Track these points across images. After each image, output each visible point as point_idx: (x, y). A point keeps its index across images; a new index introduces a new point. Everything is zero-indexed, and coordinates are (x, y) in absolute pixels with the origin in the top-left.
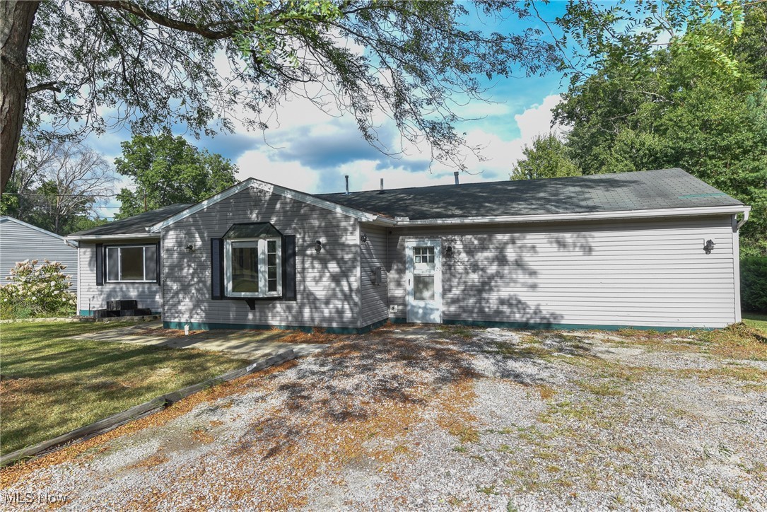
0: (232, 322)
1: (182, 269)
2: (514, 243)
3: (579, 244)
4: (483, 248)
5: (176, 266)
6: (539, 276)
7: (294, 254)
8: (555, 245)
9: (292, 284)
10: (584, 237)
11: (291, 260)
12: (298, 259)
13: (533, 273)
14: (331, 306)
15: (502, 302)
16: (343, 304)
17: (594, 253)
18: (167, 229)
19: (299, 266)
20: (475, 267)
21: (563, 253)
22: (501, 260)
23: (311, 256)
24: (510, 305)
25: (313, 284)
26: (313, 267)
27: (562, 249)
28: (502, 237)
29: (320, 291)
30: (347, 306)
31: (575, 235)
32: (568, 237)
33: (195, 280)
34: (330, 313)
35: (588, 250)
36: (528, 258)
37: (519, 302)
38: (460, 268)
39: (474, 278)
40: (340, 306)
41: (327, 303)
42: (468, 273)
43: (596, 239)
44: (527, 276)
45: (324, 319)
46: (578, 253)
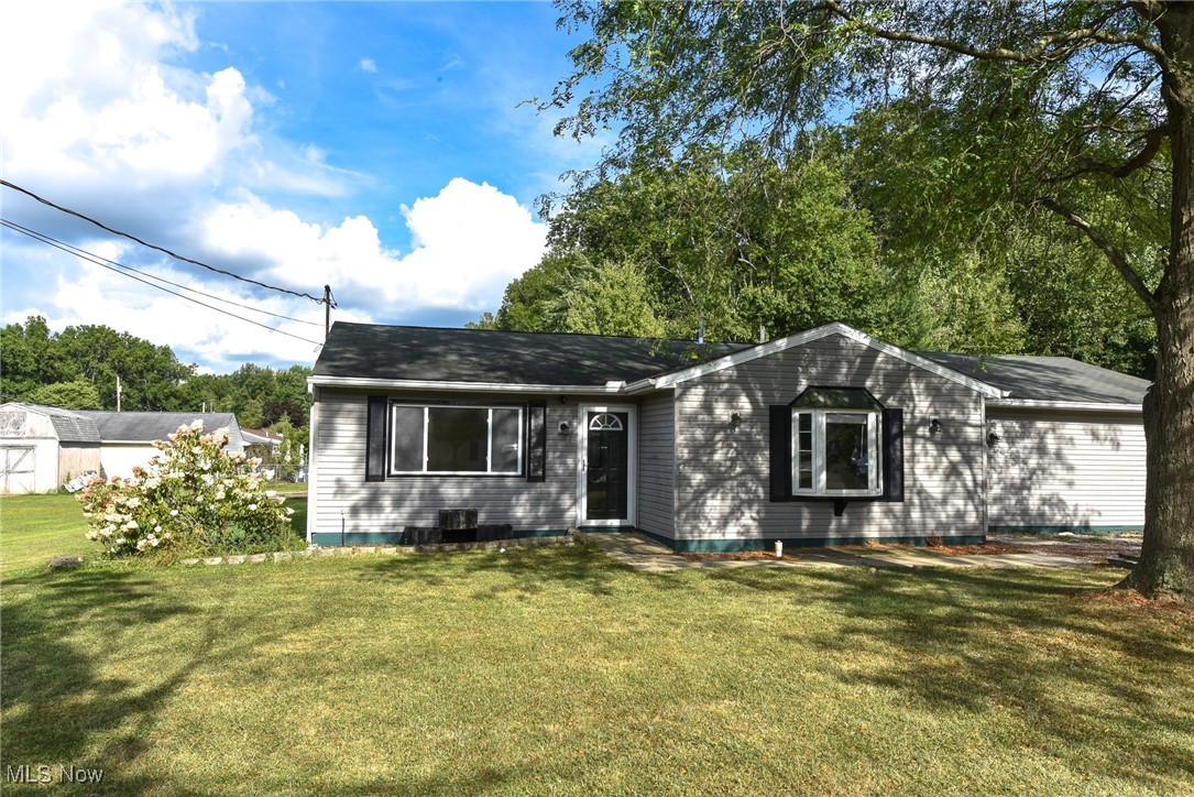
0: (804, 536)
1: (713, 452)
2: (1054, 430)
3: (1109, 438)
4: (1023, 436)
5: (703, 447)
6: (1076, 472)
7: (901, 434)
8: (1090, 437)
9: (898, 476)
10: (1115, 430)
11: (898, 443)
12: (907, 440)
13: (1070, 468)
14: (949, 508)
15: (1044, 501)
16: (965, 505)
17: (1121, 448)
18: (687, 386)
19: (907, 453)
20: (1016, 459)
21: (1096, 446)
22: (1041, 450)
23: (923, 437)
24: (1051, 505)
25: (926, 478)
26: (926, 455)
27: (1095, 442)
28: (1040, 425)
29: (934, 485)
30: (970, 507)
31: (1107, 427)
32: (1101, 428)
33: (738, 470)
34: (948, 517)
35: (1117, 445)
36: (1067, 451)
37: (1060, 500)
38: (1000, 459)
39: (1015, 472)
40: (962, 508)
41: (944, 502)
42: (1008, 467)
43: (1125, 433)
44: (1065, 472)
45: (941, 525)
46: (1108, 445)
